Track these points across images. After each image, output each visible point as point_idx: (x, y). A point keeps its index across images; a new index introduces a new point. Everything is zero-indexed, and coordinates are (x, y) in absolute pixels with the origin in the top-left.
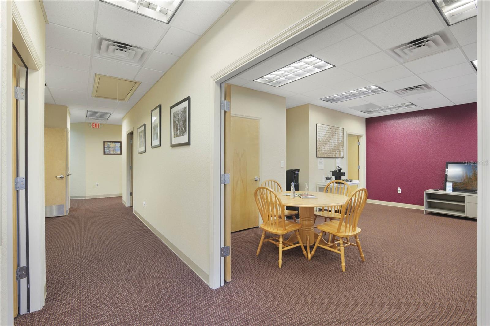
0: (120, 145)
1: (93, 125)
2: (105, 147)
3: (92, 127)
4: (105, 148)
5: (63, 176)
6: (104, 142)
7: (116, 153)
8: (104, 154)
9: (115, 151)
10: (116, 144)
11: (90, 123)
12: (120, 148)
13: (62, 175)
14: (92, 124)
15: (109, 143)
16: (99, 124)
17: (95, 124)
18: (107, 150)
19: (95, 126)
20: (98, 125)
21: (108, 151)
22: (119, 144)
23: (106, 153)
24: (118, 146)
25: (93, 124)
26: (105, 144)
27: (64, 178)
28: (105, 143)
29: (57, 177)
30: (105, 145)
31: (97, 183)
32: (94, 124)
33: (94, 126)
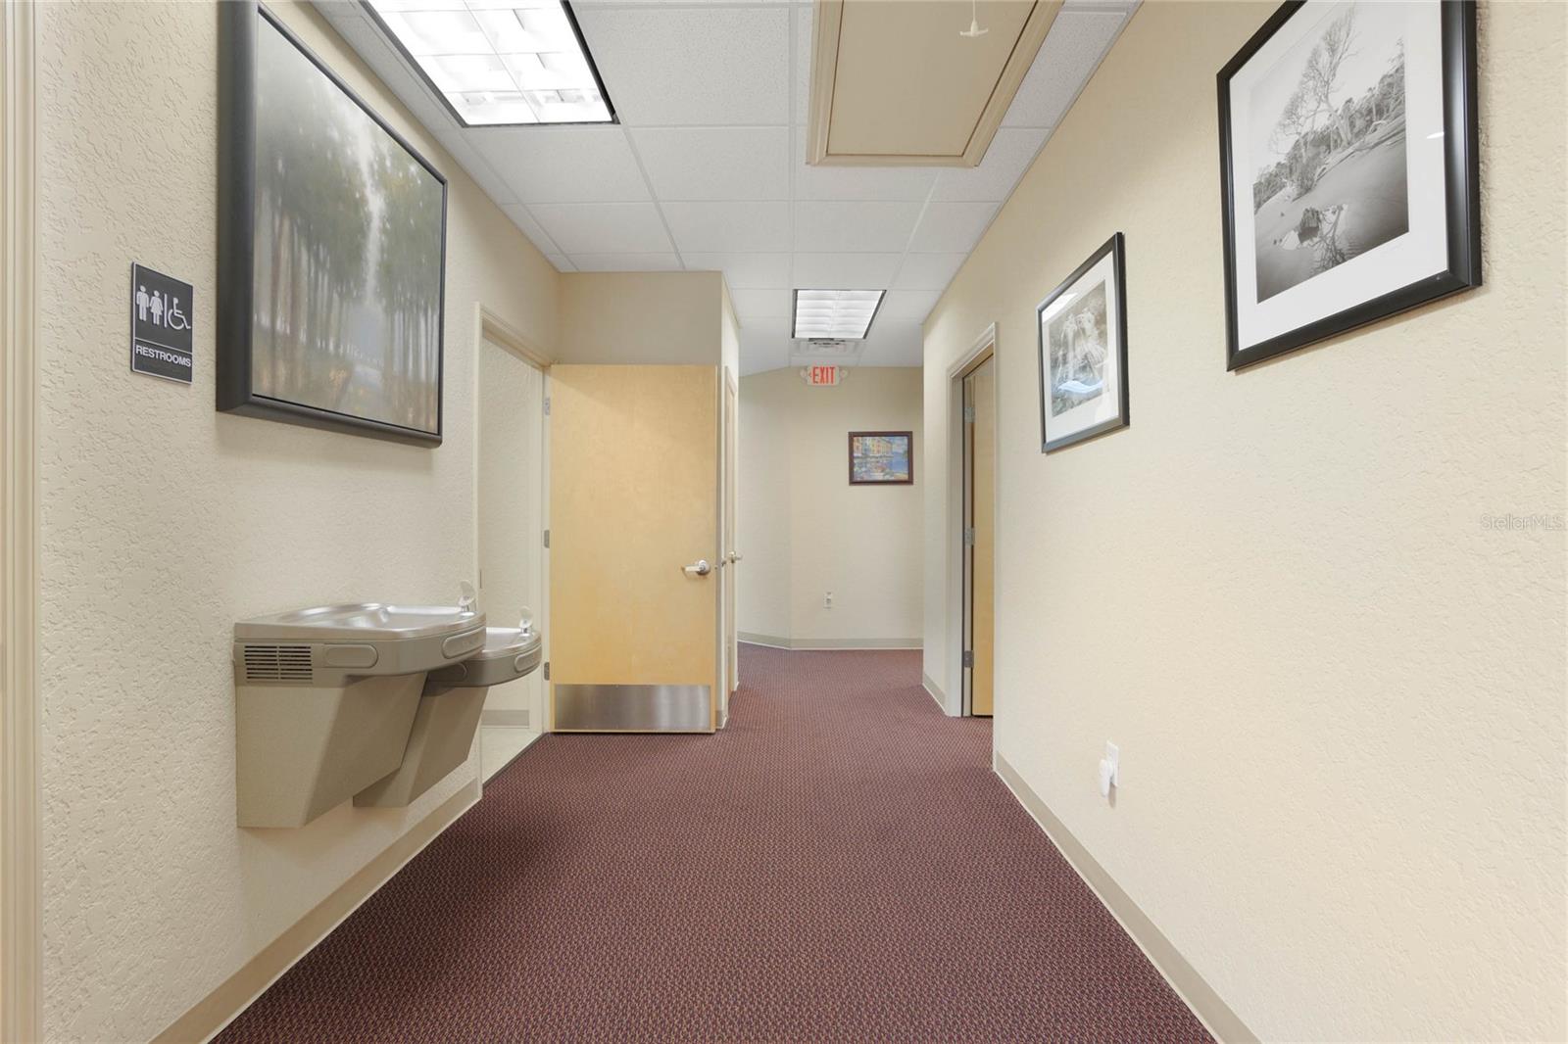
0: (905, 448)
1: (815, 375)
2: (855, 455)
3: (810, 380)
4: (855, 461)
5: (707, 568)
6: (852, 436)
7: (892, 478)
8: (853, 482)
9: (888, 470)
10: (891, 444)
11: (806, 368)
12: (905, 460)
13: (702, 564)
14: (810, 370)
15: (869, 440)
16: (832, 368)
17: (822, 370)
18: (860, 468)
19: (822, 377)
20: (830, 371)
21: (864, 469)
22: (900, 444)
23: (859, 479)
24: (901, 451)
25: (815, 368)
26: (856, 444)
27: (712, 576)
28: (855, 438)
29: (688, 569)
30: (855, 448)
31: (829, 593)
32: (818, 372)
33: (818, 379)
